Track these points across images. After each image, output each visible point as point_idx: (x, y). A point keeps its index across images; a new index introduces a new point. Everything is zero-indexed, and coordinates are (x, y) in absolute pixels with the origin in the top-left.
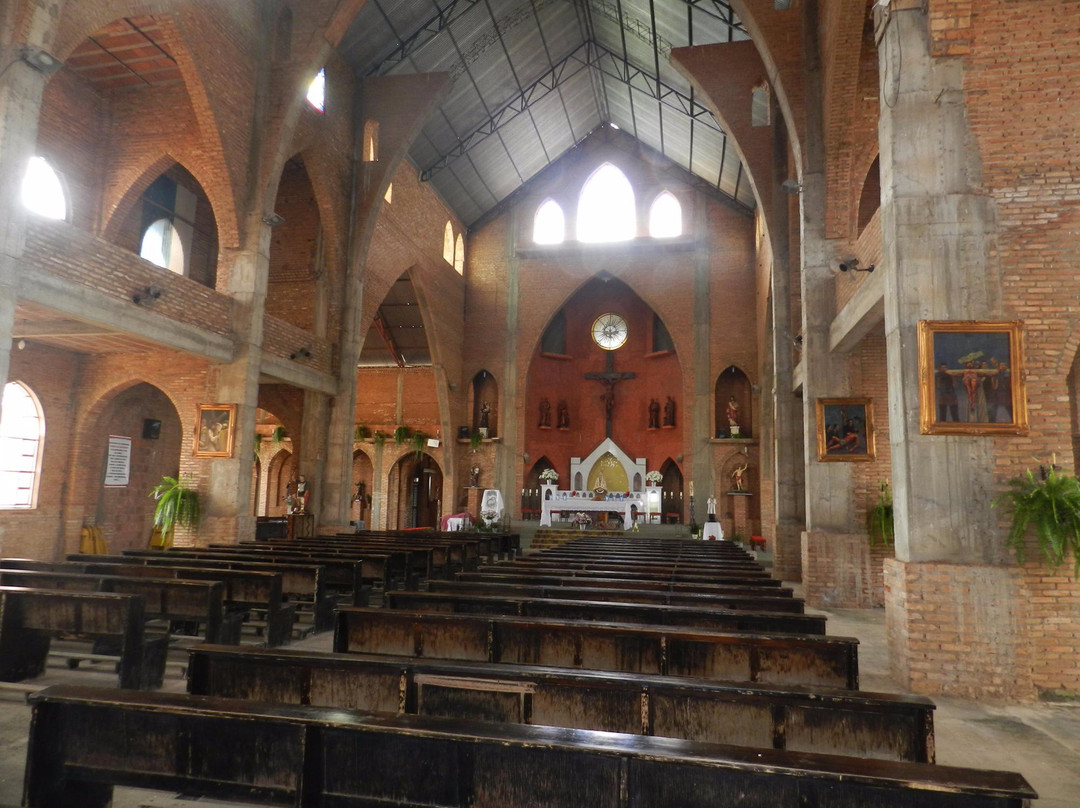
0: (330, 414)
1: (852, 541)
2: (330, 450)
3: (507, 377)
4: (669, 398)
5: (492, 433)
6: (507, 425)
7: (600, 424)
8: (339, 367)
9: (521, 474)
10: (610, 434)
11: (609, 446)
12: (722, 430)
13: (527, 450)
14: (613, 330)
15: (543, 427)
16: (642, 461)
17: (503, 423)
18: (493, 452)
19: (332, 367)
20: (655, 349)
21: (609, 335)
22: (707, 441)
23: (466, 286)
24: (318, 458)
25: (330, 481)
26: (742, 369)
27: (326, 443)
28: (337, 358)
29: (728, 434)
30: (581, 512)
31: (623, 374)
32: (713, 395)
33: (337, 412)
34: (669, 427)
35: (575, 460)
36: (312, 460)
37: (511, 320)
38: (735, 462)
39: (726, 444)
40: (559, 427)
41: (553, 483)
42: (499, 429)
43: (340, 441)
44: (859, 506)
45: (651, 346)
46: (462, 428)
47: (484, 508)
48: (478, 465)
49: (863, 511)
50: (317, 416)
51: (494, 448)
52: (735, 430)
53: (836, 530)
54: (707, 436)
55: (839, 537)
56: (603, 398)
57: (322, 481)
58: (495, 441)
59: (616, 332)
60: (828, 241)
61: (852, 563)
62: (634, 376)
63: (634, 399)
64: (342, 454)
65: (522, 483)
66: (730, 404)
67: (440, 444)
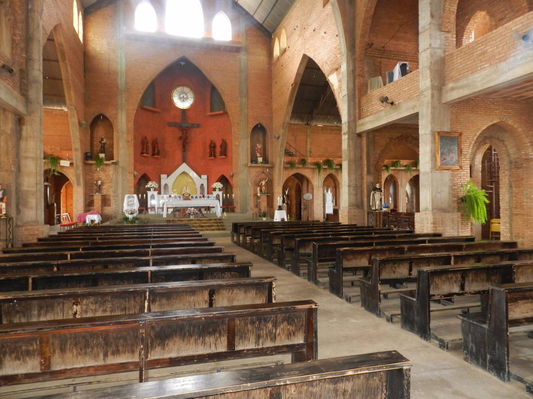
0: (21, 130)
1: (453, 217)
2: (23, 162)
3: (120, 120)
4: (223, 140)
5: (110, 157)
6: (122, 152)
7: (178, 154)
8: (27, 91)
9: (132, 185)
10: (184, 160)
11: (184, 167)
12: (254, 160)
13: (135, 169)
14: (185, 97)
15: (145, 155)
16: (205, 177)
17: (118, 151)
18: (111, 170)
19: (21, 89)
20: (212, 110)
21: (183, 99)
22: (246, 165)
23: (84, 52)
24: (13, 169)
25: (25, 188)
26: (264, 125)
27: (17, 155)
28: (25, 81)
29: (256, 162)
30: (191, 207)
31: (193, 125)
32: (249, 139)
33: (26, 130)
34: (224, 157)
35: (163, 176)
36: (6, 171)
37: (121, 82)
38: (261, 178)
39: (257, 167)
40: (153, 155)
41: (155, 190)
42: (114, 155)
43: (32, 155)
44: (454, 197)
45: (209, 109)
46: (87, 153)
47: (126, 207)
48: (100, 179)
49: (456, 199)
50: (9, 132)
51: (112, 168)
52: (260, 160)
53: (444, 210)
54: (247, 163)
55: (448, 215)
56: (181, 138)
57: (16, 188)
58: (113, 163)
59: (187, 98)
60: (442, 33)
61: (453, 229)
62: (199, 126)
63: (199, 140)
64: (36, 166)
65: (133, 190)
66: (257, 145)
67: (71, 164)
